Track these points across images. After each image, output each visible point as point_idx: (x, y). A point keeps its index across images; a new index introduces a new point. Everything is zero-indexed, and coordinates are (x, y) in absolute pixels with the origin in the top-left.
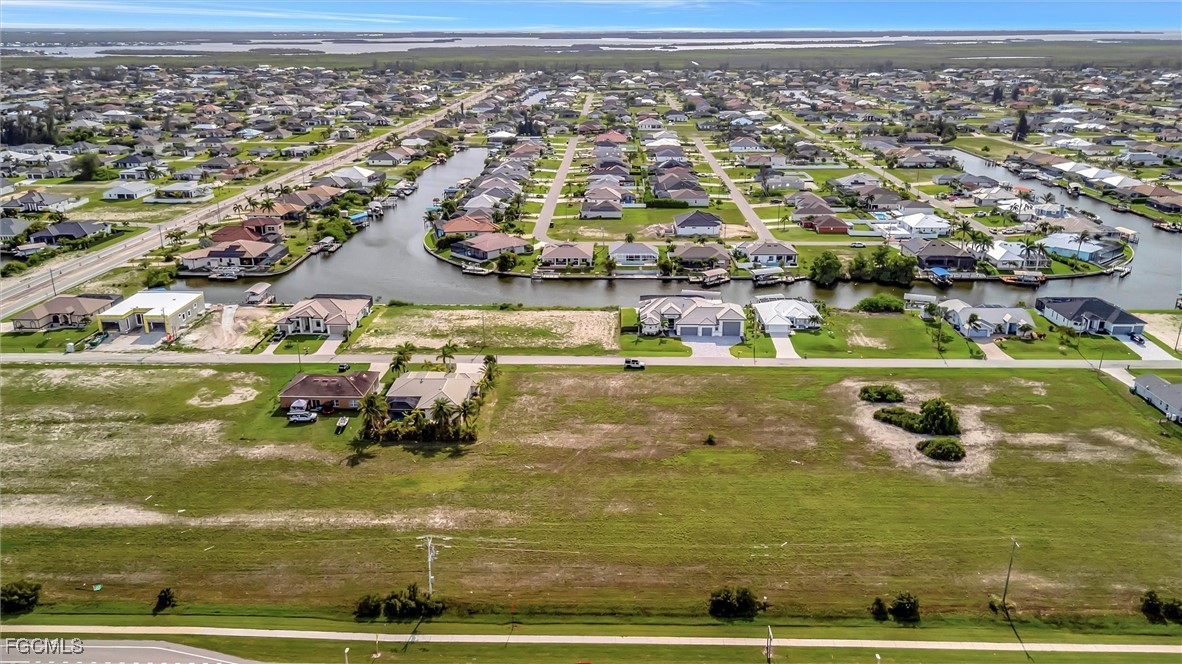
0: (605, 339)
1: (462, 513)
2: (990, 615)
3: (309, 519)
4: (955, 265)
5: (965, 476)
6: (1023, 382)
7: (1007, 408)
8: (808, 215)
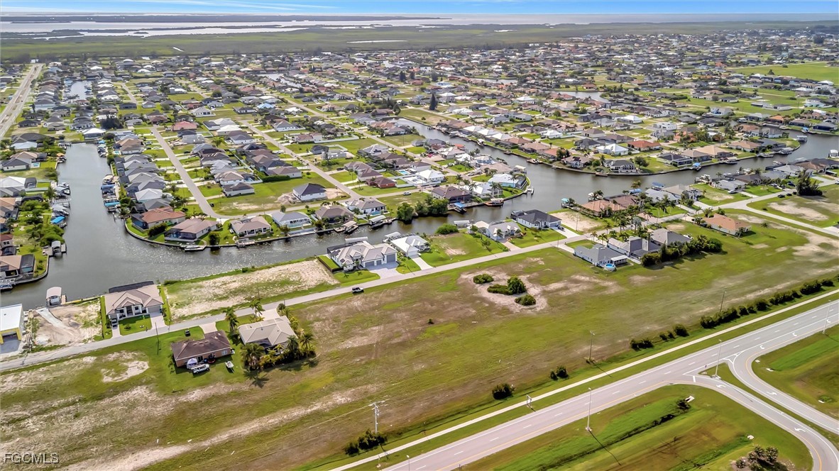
0: (326, 279)
1: (349, 392)
2: (588, 365)
3: (272, 420)
4: (462, 199)
5: (541, 310)
6: (532, 259)
7: (535, 274)
8: (371, 178)
